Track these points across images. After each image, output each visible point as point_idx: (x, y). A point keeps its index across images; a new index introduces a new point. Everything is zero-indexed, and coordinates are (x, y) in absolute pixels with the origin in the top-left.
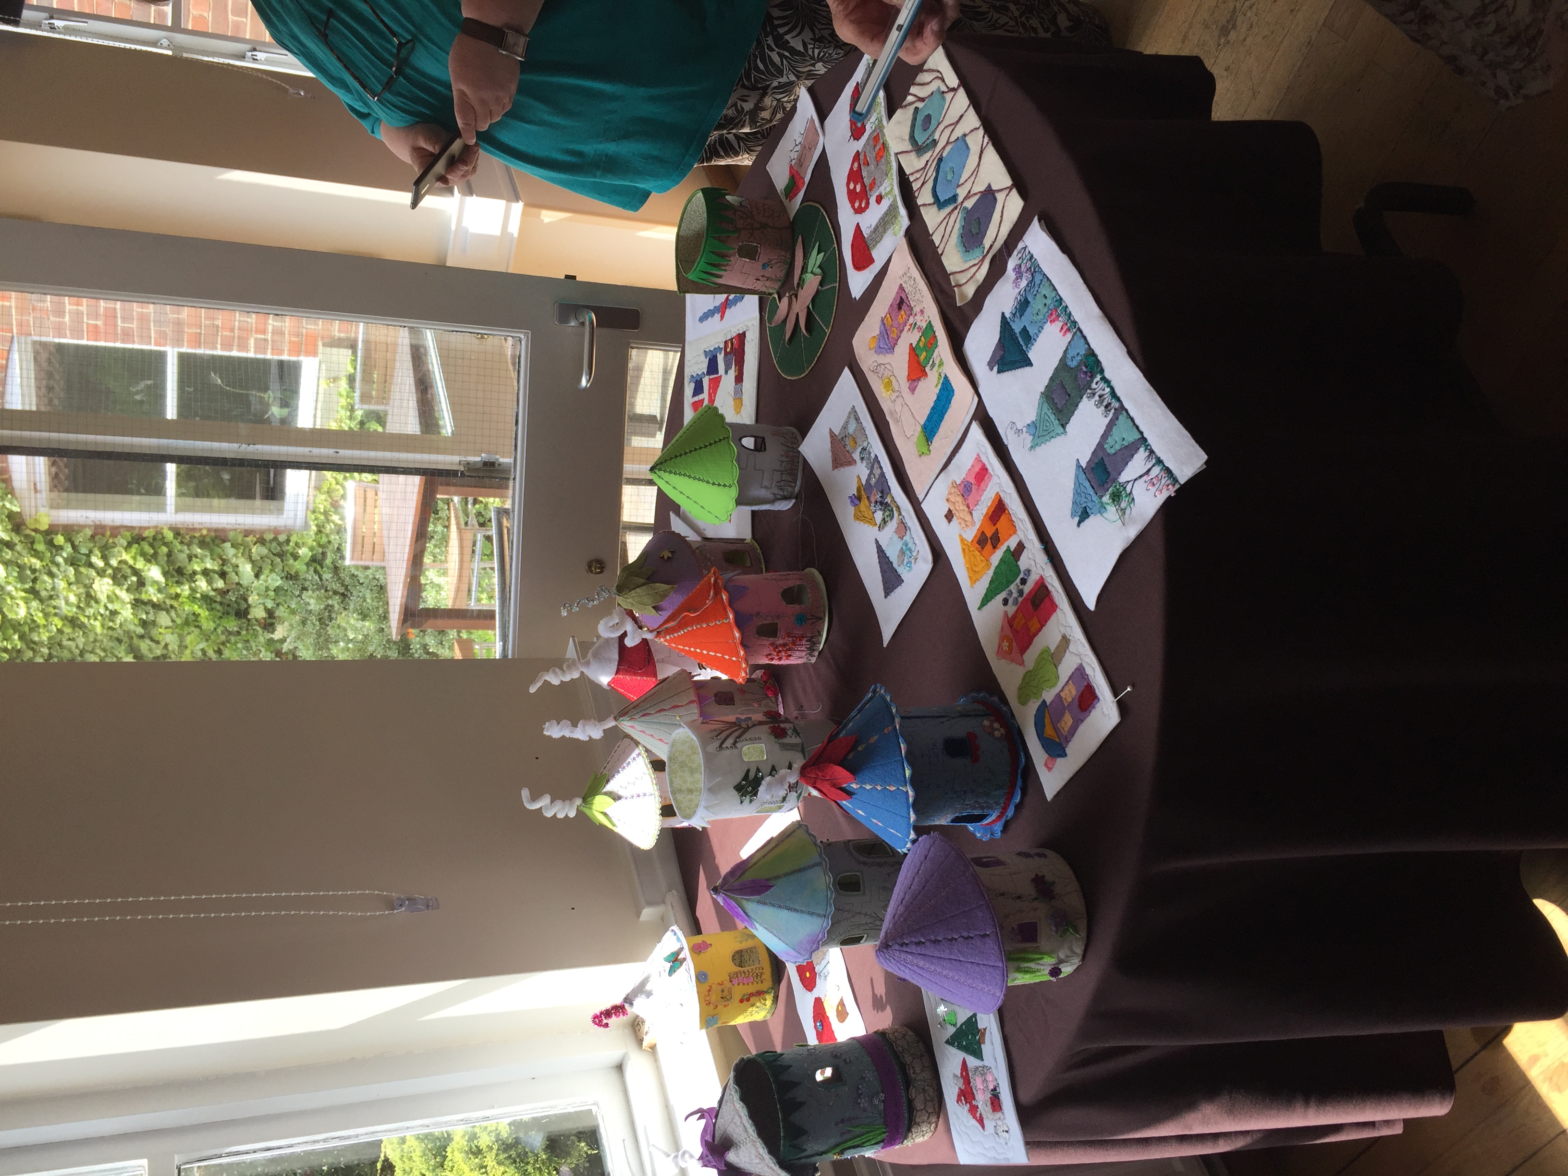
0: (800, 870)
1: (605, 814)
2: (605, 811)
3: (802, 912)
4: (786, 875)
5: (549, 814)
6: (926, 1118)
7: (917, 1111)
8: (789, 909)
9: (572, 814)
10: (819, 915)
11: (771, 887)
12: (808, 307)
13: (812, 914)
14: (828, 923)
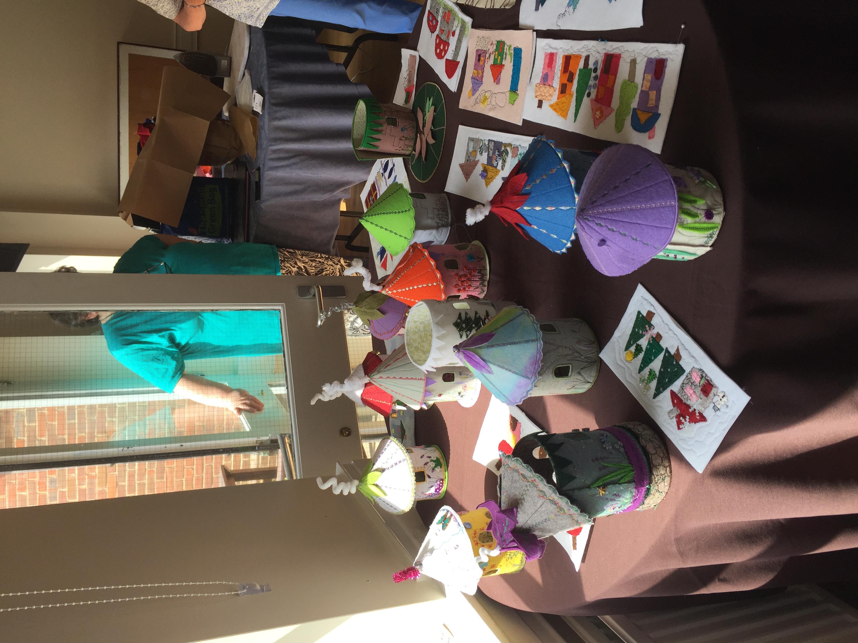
0: (511, 320)
1: (377, 485)
2: (375, 483)
3: (520, 342)
4: (502, 326)
5: (337, 492)
6: (660, 462)
7: (651, 454)
8: (511, 344)
9: (353, 491)
10: (533, 341)
11: (494, 335)
12: (431, 130)
13: (527, 342)
14: (541, 344)
